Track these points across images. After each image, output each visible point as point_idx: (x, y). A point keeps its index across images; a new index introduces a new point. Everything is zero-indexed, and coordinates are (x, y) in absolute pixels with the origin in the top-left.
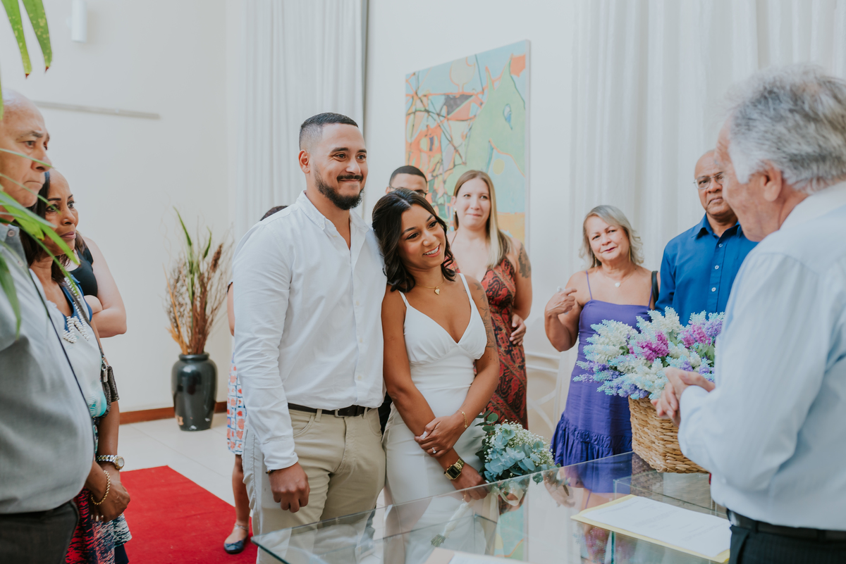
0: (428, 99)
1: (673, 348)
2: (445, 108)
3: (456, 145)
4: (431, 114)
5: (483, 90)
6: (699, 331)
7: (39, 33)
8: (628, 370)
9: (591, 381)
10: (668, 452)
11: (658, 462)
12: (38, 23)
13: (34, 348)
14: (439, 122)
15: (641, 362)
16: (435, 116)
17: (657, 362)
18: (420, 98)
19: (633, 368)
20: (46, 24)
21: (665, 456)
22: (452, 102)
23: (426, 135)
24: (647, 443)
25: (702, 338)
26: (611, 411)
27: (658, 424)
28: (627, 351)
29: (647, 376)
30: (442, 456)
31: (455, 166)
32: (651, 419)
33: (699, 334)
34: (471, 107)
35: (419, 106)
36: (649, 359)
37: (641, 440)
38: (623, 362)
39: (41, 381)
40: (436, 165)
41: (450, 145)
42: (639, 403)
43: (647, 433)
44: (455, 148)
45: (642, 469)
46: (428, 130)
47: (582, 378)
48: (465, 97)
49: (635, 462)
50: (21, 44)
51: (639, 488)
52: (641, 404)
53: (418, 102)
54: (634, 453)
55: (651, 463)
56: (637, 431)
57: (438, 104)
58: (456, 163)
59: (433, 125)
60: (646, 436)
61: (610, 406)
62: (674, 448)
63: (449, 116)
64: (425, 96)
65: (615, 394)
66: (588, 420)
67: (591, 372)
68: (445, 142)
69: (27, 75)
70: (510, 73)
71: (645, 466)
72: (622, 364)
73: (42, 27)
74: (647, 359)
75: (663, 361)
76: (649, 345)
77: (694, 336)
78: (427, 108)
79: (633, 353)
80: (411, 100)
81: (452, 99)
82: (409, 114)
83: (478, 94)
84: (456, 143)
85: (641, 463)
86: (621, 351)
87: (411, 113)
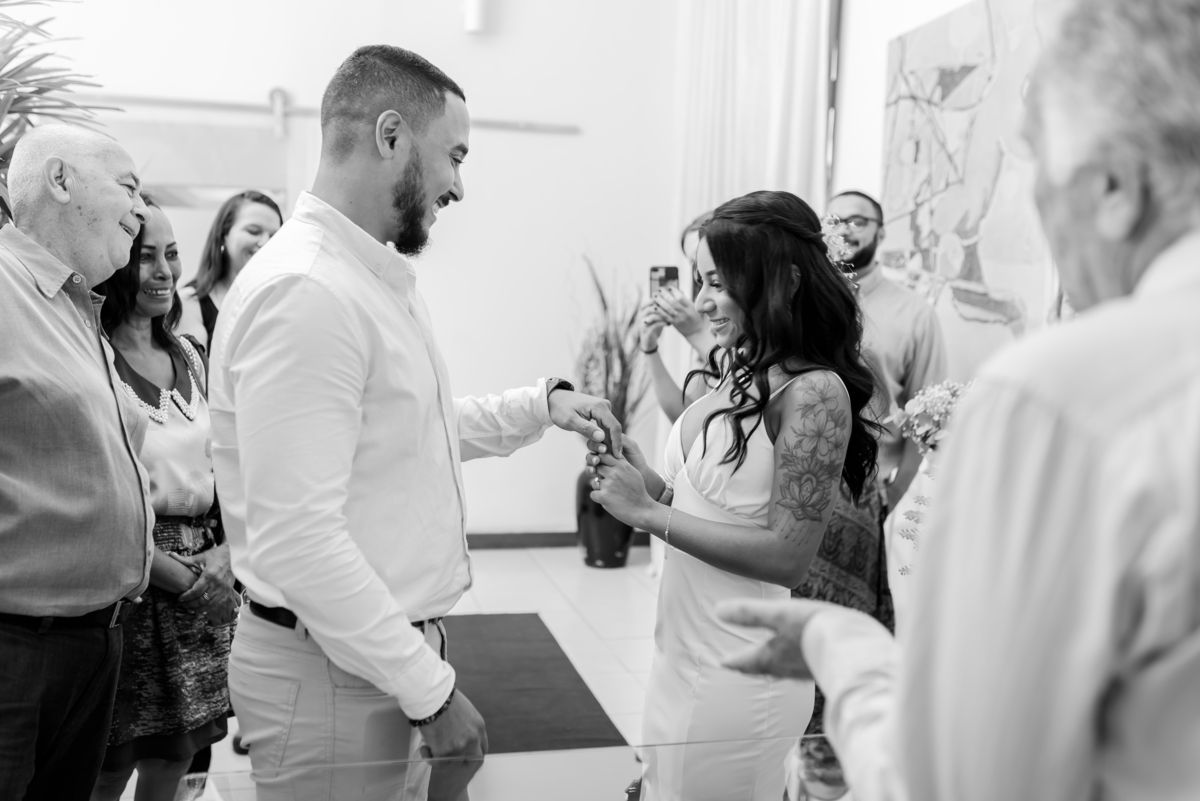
0: (916, 78)
2: (938, 90)
3: (950, 150)
4: (919, 102)
5: (993, 55)
14: (929, 113)
16: (924, 105)
18: (905, 77)
22: (949, 80)
23: (911, 138)
31: (946, 185)
35: (903, 89)
40: (922, 185)
44: (949, 157)
46: (913, 129)
48: (967, 70)
53: (903, 83)
57: (930, 86)
58: (950, 181)
59: (920, 120)
63: (943, 103)
64: (912, 73)
68: (936, 147)
78: (914, 93)
80: (893, 81)
81: (946, 75)
82: (888, 105)
83: (985, 62)
84: (951, 147)
87: (892, 103)
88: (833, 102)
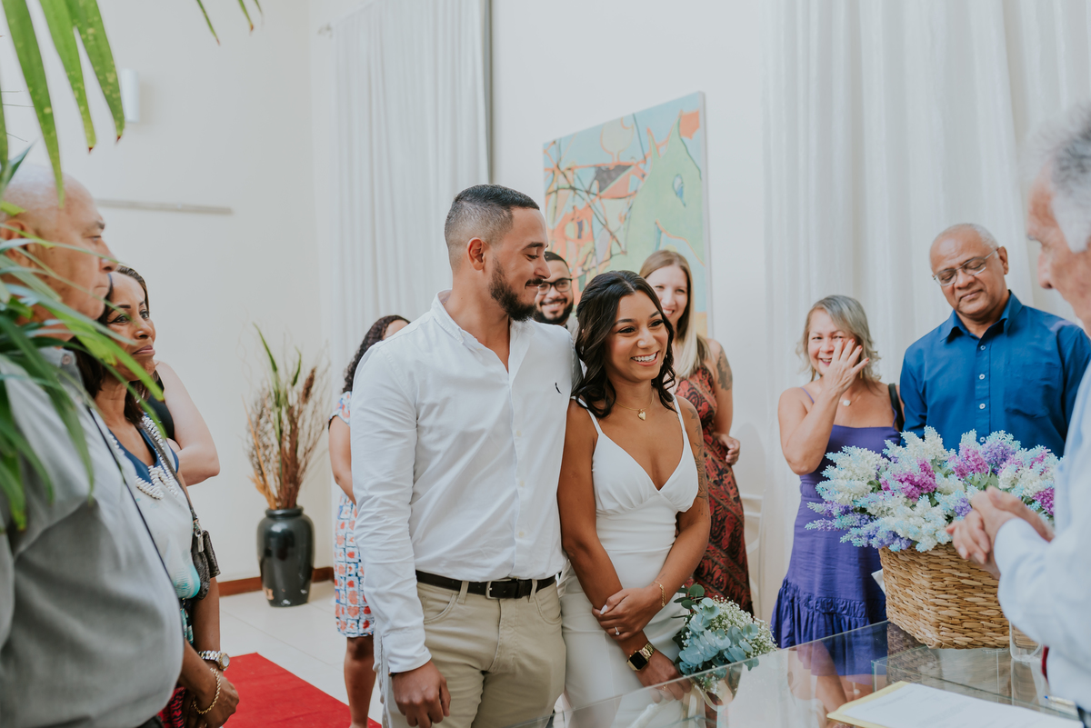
0: (573, 173)
1: (940, 481)
2: (596, 183)
3: (612, 229)
4: (578, 192)
5: (645, 158)
6: (976, 457)
7: (107, 92)
8: (882, 512)
9: (830, 528)
10: (942, 621)
11: (929, 635)
12: (106, 79)
13: (106, 514)
14: (589, 201)
15: (900, 501)
16: (584, 195)
17: (924, 500)
18: (563, 173)
19: (889, 509)
20: (116, 80)
21: (938, 626)
22: (605, 175)
23: (573, 219)
24: (911, 608)
25: (980, 467)
26: (861, 567)
27: (926, 583)
28: (878, 487)
29: (911, 519)
30: (626, 639)
31: (611, 256)
32: (915, 576)
33: (975, 460)
34: (630, 180)
35: (562, 182)
36: (910, 496)
37: (902, 605)
38: (874, 502)
39: (115, 556)
40: (587, 256)
41: (605, 231)
42: (897, 556)
43: (910, 596)
44: (611, 234)
45: (904, 644)
46: (575, 213)
47: (818, 524)
48: (622, 168)
49: (892, 635)
50: (83, 108)
51: (901, 670)
52: (900, 556)
53: (561, 177)
54: (890, 623)
55: (917, 637)
56: (895, 594)
57: (587, 178)
58: (613, 253)
59: (581, 205)
60: (910, 600)
61: (859, 562)
62: (951, 615)
63: (602, 194)
64: (569, 169)
65: (866, 545)
66: (829, 583)
67: (830, 516)
68: (597, 227)
69: (90, 149)
70: (680, 135)
71: (908, 641)
72: (873, 505)
73: (110, 84)
74: (907, 497)
75: (931, 497)
76: (910, 478)
77: (968, 463)
78: (573, 185)
79: (887, 489)
80: (552, 175)
81: (604, 171)
82: (549, 194)
83: (638, 163)
84: (613, 227)
85: (902, 636)
86: (870, 487)
87: (551, 193)
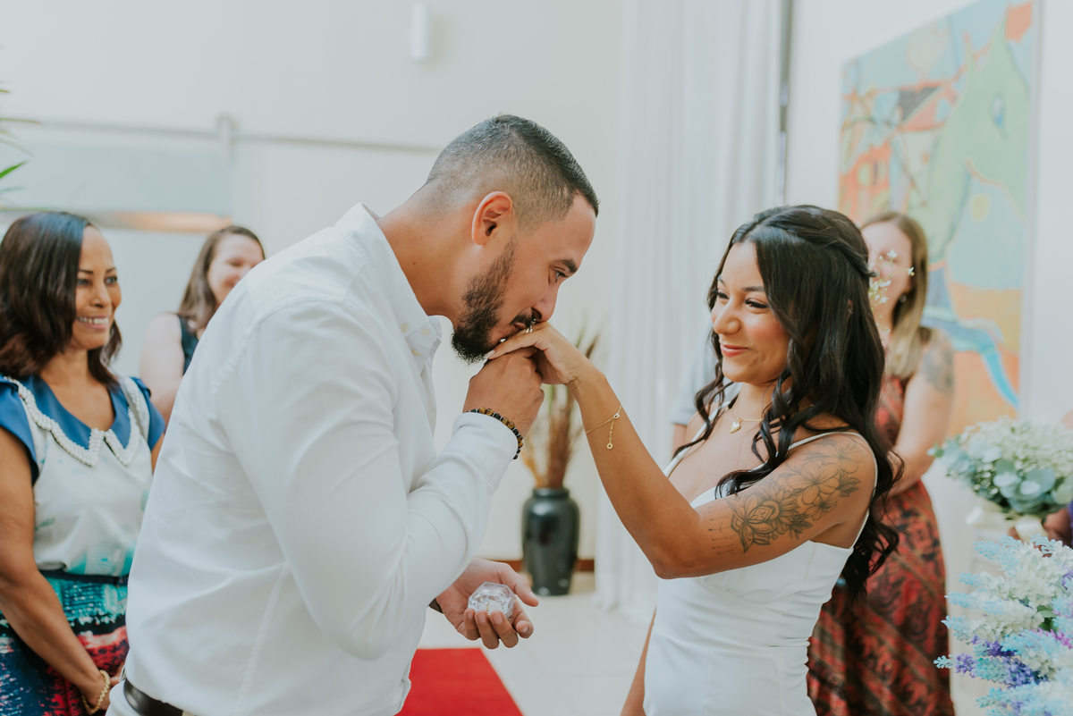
0: (873, 100)
2: (898, 111)
3: (912, 173)
4: (877, 124)
14: (888, 135)
16: (883, 127)
18: (861, 100)
22: (909, 100)
23: (869, 161)
31: (909, 208)
34: (939, 104)
35: (860, 112)
41: (904, 175)
44: (910, 179)
46: (870, 153)
48: (928, 90)
53: (859, 106)
57: (887, 106)
58: (912, 205)
59: (879, 141)
63: (904, 125)
64: (869, 95)
68: (896, 170)
70: (1006, 38)
78: (872, 116)
80: (849, 104)
81: (907, 96)
82: (844, 129)
83: (951, 80)
84: (913, 170)
87: (847, 126)
88: (783, 127)
